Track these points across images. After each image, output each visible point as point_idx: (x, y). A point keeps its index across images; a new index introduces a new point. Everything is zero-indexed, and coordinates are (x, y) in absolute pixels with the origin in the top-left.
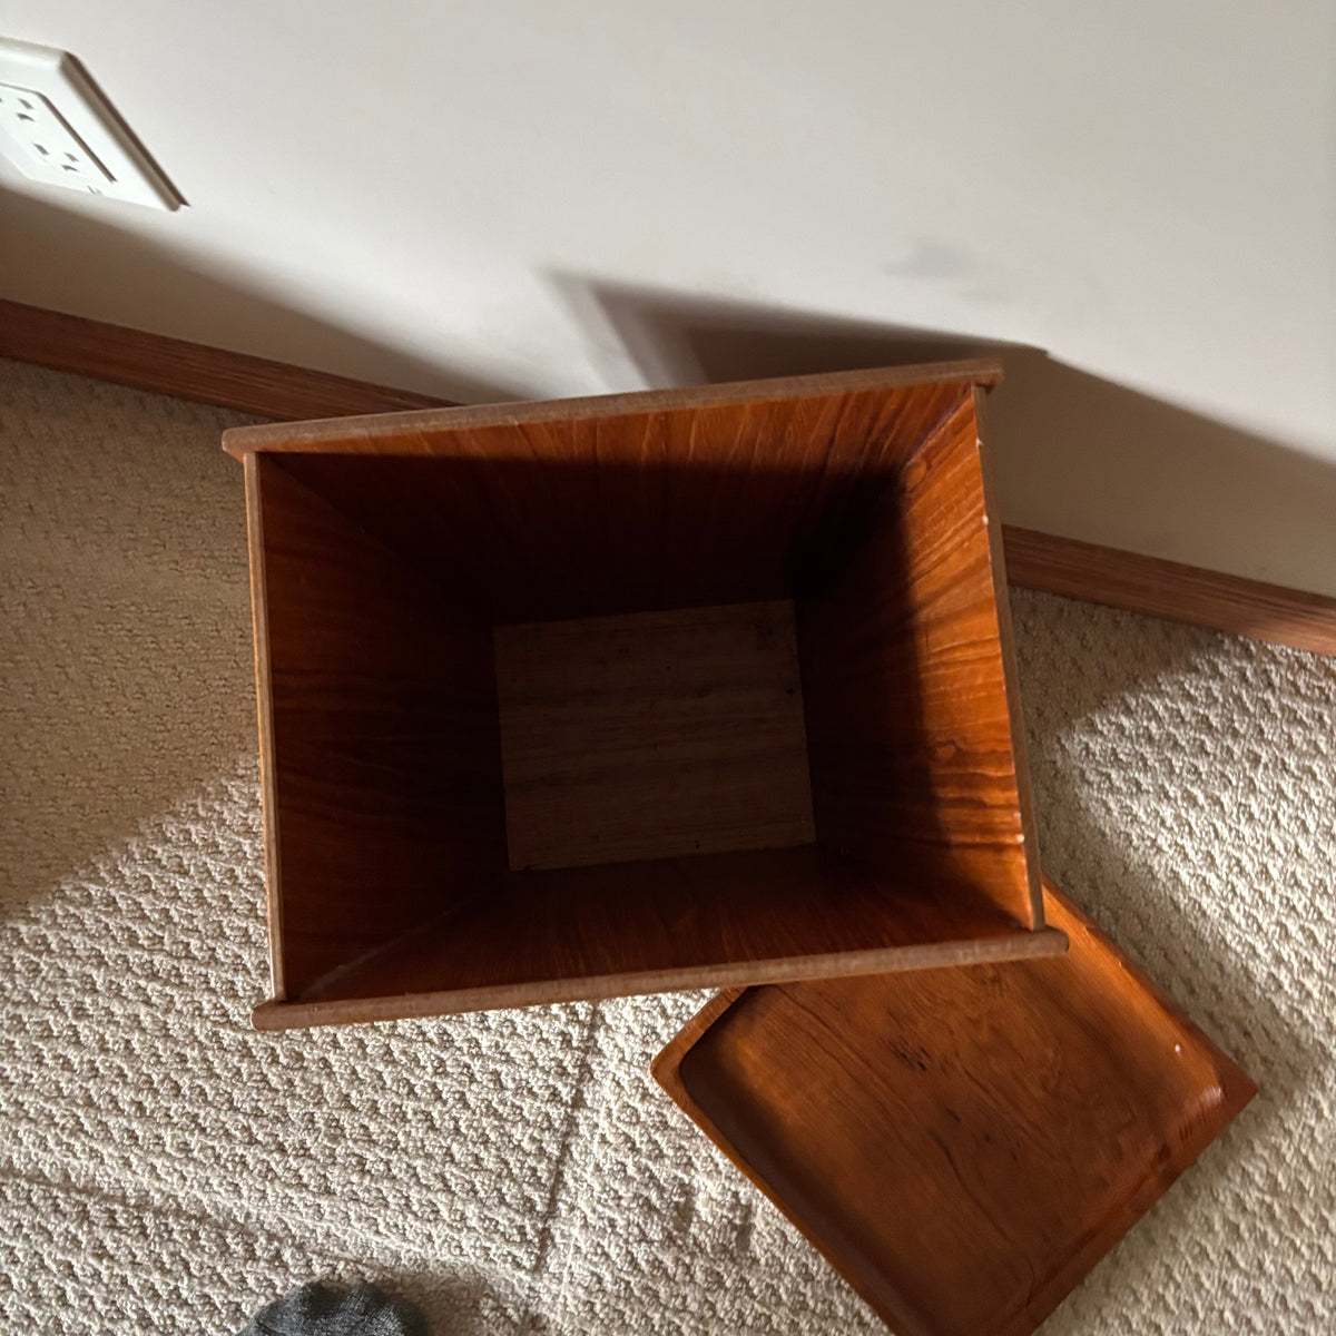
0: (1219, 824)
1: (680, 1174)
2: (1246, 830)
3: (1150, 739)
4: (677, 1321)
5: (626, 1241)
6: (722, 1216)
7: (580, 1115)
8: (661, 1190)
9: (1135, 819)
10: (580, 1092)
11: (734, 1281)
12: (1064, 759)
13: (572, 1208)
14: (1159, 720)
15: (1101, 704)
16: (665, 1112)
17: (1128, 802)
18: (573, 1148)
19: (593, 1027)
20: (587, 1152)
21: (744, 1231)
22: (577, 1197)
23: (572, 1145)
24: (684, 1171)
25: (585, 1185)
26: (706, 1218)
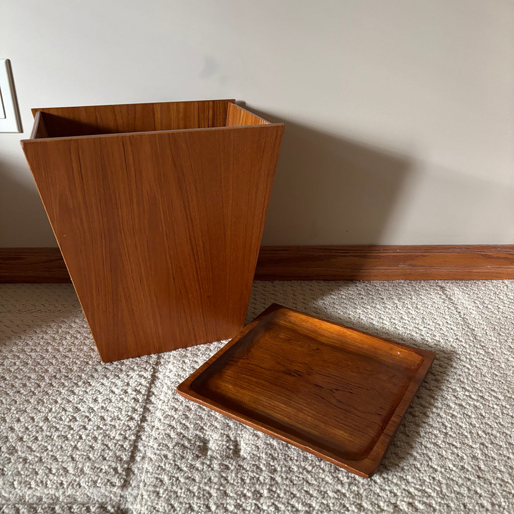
0: (379, 311)
1: (198, 432)
2: (390, 312)
3: (344, 299)
4: (207, 488)
5: (174, 461)
6: (223, 445)
7: (145, 424)
8: (189, 440)
9: (349, 314)
10: (144, 417)
11: (235, 466)
12: (317, 306)
14: (345, 295)
15: (323, 295)
16: (187, 414)
17: (345, 311)
18: (142, 437)
19: (149, 396)
20: (150, 436)
21: (237, 451)
22: (145, 453)
23: (141, 435)
24: (200, 431)
25: (150, 447)
26: (215, 448)
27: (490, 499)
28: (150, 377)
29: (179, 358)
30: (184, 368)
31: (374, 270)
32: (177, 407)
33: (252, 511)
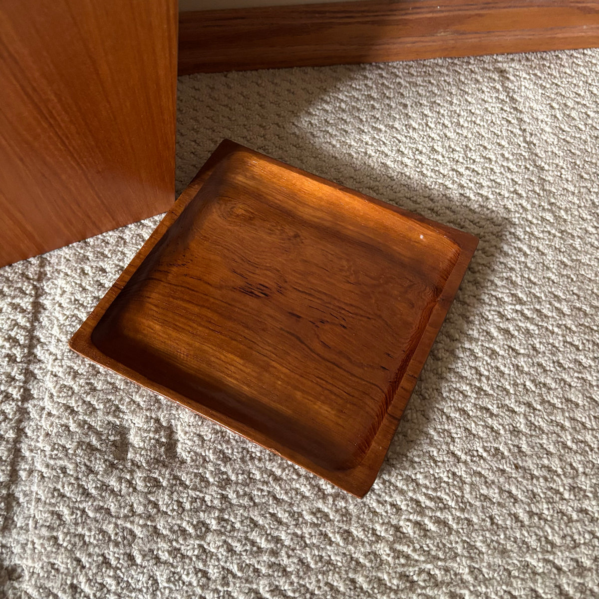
0: (399, 137)
1: (110, 418)
2: (416, 136)
3: (343, 111)
4: (128, 525)
5: (77, 479)
6: (150, 439)
7: (29, 406)
8: (98, 434)
9: (350, 146)
10: (27, 391)
11: (169, 480)
12: (299, 130)
13: (31, 472)
14: (345, 102)
15: (310, 103)
16: (92, 381)
17: (343, 139)
18: (27, 430)
19: (31, 347)
20: (38, 428)
21: (171, 446)
22: (33, 463)
23: (25, 427)
24: (115, 416)
25: (39, 451)
26: (139, 444)
27: (529, 505)
28: (30, 308)
29: (74, 264)
30: (84, 284)
31: (394, 44)
32: (76, 368)
33: (194, 559)
